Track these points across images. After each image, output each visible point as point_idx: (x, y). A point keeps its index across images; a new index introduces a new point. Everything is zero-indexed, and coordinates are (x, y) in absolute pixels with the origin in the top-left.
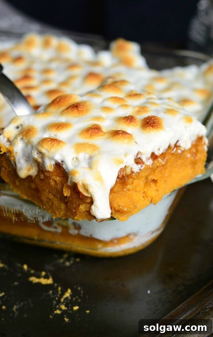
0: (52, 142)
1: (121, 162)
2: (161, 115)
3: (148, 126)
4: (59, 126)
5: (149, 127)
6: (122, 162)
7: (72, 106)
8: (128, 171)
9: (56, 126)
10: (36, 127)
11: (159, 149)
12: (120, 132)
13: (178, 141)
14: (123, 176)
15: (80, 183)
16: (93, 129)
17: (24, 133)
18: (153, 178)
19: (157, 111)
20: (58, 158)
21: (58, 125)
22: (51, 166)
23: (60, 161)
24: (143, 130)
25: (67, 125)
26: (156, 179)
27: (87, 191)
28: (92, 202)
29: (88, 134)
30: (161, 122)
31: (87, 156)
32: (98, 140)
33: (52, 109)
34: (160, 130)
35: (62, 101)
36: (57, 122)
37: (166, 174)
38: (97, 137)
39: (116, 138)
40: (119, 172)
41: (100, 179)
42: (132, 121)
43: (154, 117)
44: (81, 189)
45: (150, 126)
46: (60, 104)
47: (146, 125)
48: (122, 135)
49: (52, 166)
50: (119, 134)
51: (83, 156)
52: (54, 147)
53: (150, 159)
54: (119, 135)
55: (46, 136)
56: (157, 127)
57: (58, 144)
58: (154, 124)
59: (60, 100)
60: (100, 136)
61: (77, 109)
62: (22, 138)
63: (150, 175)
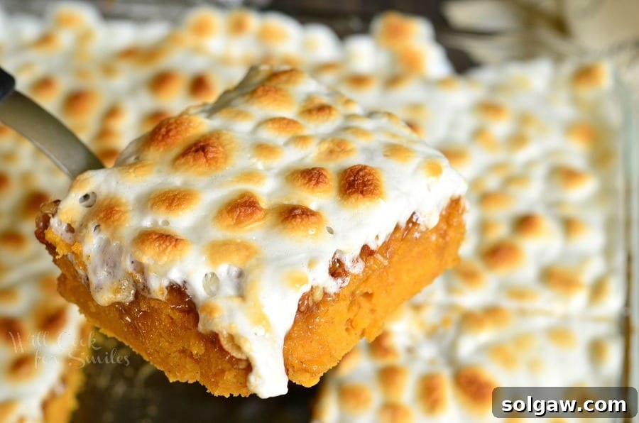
0: (162, 242)
1: (302, 281)
2: (378, 163)
3: (353, 193)
4: (173, 200)
5: (355, 196)
6: (306, 282)
7: (194, 149)
8: (318, 296)
9: (166, 199)
10: (124, 201)
11: (377, 237)
12: (297, 212)
13: (414, 213)
14: (308, 307)
15: (225, 333)
16: (242, 206)
17: (102, 215)
18: (366, 291)
19: (369, 152)
20: (176, 276)
21: (168, 198)
22: (161, 289)
23: (179, 282)
24: (343, 201)
25: (187, 197)
26: (370, 292)
27: (239, 348)
28: (249, 368)
29: (233, 218)
30: (378, 180)
31: (234, 271)
32: (253, 232)
33: (153, 154)
34: (377, 201)
35: (171, 134)
36: (166, 188)
37: (391, 279)
38: (251, 223)
39: (290, 226)
40: (300, 301)
41: (262, 320)
42: (321, 180)
43: (363, 168)
44: (226, 345)
45: (356, 191)
46: (169, 141)
47: (349, 189)
48: (302, 219)
49: (165, 289)
50: (295, 216)
51: (225, 270)
52: (167, 254)
53: (360, 260)
54: (295, 221)
55: (147, 223)
56: (372, 192)
57: (175, 246)
58: (365, 186)
59: (168, 132)
60: (256, 221)
61: (205, 156)
62: (98, 226)
63: (358, 287)
